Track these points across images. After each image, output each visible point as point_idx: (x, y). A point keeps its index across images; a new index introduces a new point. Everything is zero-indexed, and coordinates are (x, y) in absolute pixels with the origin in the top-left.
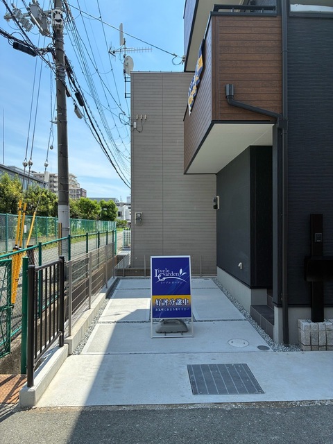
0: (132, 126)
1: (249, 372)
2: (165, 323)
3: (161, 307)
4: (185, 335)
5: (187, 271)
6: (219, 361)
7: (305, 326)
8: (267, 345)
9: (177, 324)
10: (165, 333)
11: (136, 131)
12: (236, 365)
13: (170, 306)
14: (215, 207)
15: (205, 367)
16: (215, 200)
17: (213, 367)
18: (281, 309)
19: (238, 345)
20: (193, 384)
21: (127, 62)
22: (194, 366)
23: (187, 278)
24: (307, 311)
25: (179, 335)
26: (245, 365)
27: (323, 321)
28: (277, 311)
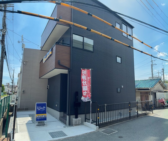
0: (23, 63)
1: (63, 132)
2: (39, 123)
3: (38, 118)
4: (44, 126)
5: (46, 107)
6: (56, 131)
7: (74, 120)
8: (65, 126)
9: (42, 123)
10: (39, 126)
11: (24, 65)
12: (60, 131)
13: (41, 117)
14: (48, 88)
15: (53, 133)
16: (48, 86)
17: (55, 132)
18: (69, 116)
19: (59, 127)
20: (52, 136)
21: (23, 45)
22: (50, 133)
23: (45, 109)
24: (74, 116)
25: (43, 126)
26: (62, 131)
27: (77, 118)
28: (68, 117)
